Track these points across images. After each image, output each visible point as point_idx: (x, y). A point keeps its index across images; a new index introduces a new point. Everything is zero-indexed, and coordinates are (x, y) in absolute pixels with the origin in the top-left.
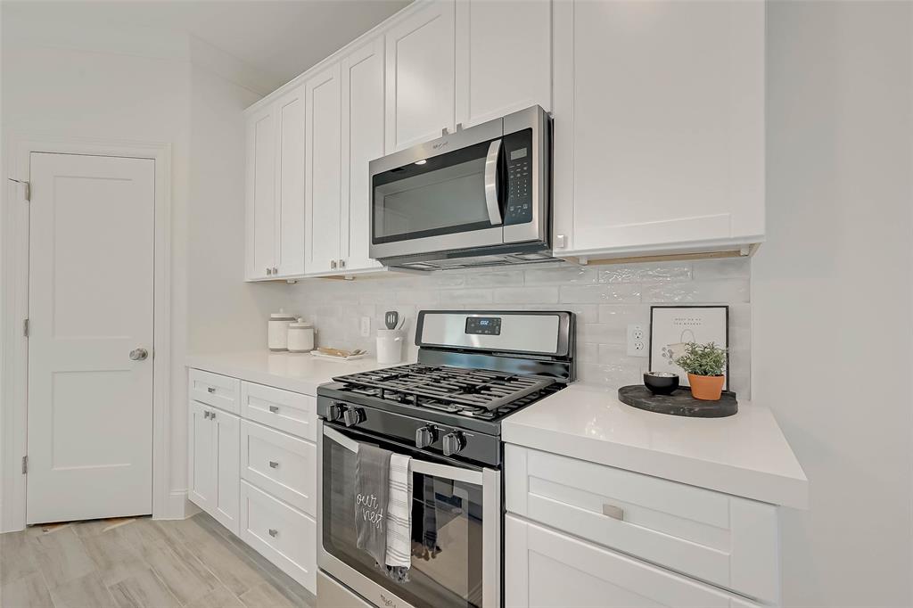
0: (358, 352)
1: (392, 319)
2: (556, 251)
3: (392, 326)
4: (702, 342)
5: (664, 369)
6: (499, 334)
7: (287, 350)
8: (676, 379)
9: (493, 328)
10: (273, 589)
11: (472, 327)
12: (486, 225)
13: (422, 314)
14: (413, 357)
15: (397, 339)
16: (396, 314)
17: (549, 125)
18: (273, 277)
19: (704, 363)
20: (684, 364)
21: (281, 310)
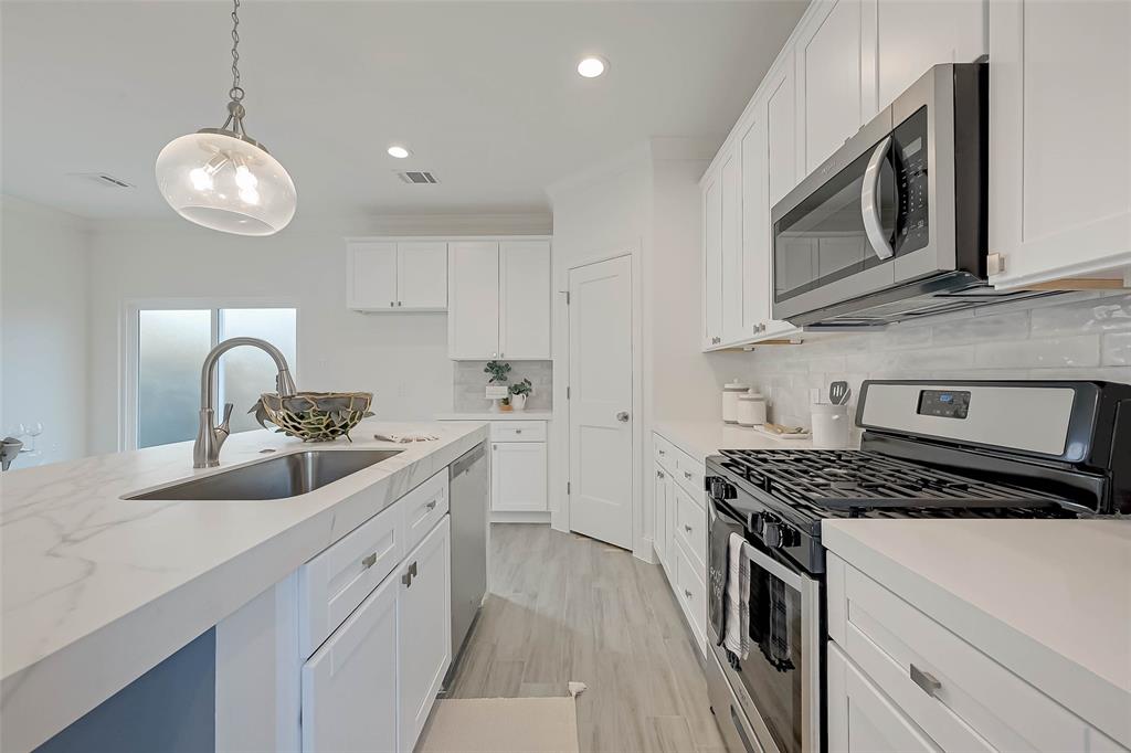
0: (799, 431)
1: (838, 391)
3: (837, 400)
6: (965, 418)
7: (737, 423)
9: (958, 408)
10: (691, 649)
11: (927, 405)
12: (876, 260)
13: (866, 384)
15: (836, 417)
18: (718, 346)
21: (736, 381)
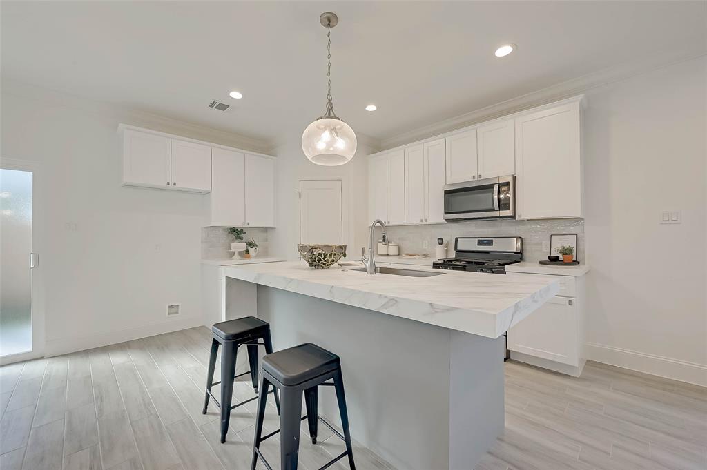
0: (425, 254)
1: (440, 241)
2: (517, 218)
3: (441, 244)
4: (567, 246)
5: (554, 254)
7: (388, 255)
8: (558, 257)
11: (480, 243)
12: (493, 210)
13: (457, 239)
14: (452, 255)
15: (445, 248)
16: (442, 239)
17: (514, 178)
19: (567, 252)
20: (561, 252)
